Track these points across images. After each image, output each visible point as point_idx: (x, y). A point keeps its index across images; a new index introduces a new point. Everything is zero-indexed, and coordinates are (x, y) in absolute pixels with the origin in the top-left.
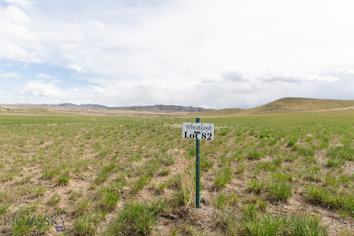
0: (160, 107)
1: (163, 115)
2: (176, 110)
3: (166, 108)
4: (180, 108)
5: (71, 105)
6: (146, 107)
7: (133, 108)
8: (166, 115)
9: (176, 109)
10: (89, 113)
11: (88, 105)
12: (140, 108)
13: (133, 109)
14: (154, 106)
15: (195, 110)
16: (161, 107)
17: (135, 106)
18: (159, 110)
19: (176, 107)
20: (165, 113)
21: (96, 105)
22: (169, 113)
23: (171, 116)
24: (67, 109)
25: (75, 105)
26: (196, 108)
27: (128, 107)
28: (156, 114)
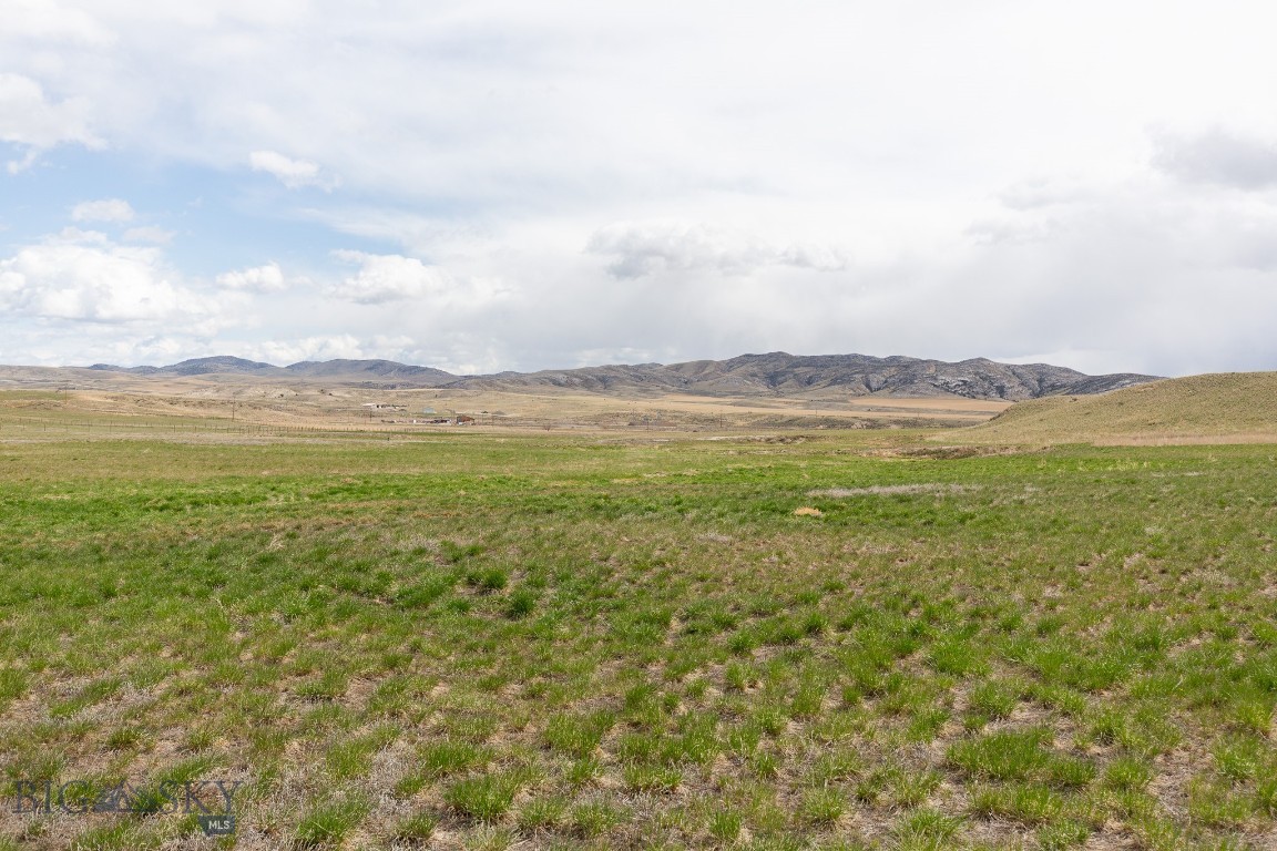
0: (770, 367)
1: (791, 422)
2: (874, 385)
3: (810, 371)
4: (905, 374)
5: (242, 364)
6: (678, 367)
7: (600, 380)
8: (815, 423)
9: (876, 380)
10: (329, 412)
11: (337, 366)
12: (643, 378)
13: (600, 386)
14: (731, 365)
15: (1012, 385)
16: (777, 371)
17: (609, 368)
18: (762, 388)
19: (875, 365)
20: (807, 405)
21: (378, 366)
22: (830, 404)
23: (847, 425)
24: (209, 394)
25: (262, 365)
26: (1013, 371)
27: (565, 372)
28: (741, 417)
